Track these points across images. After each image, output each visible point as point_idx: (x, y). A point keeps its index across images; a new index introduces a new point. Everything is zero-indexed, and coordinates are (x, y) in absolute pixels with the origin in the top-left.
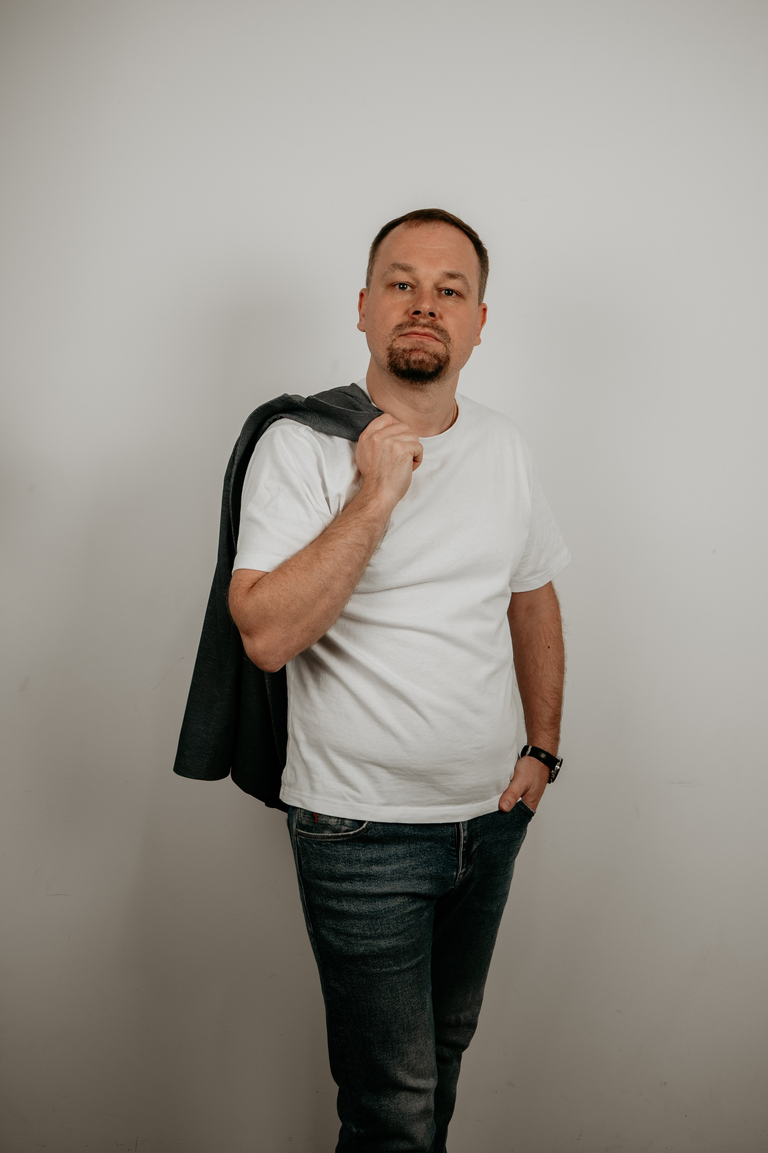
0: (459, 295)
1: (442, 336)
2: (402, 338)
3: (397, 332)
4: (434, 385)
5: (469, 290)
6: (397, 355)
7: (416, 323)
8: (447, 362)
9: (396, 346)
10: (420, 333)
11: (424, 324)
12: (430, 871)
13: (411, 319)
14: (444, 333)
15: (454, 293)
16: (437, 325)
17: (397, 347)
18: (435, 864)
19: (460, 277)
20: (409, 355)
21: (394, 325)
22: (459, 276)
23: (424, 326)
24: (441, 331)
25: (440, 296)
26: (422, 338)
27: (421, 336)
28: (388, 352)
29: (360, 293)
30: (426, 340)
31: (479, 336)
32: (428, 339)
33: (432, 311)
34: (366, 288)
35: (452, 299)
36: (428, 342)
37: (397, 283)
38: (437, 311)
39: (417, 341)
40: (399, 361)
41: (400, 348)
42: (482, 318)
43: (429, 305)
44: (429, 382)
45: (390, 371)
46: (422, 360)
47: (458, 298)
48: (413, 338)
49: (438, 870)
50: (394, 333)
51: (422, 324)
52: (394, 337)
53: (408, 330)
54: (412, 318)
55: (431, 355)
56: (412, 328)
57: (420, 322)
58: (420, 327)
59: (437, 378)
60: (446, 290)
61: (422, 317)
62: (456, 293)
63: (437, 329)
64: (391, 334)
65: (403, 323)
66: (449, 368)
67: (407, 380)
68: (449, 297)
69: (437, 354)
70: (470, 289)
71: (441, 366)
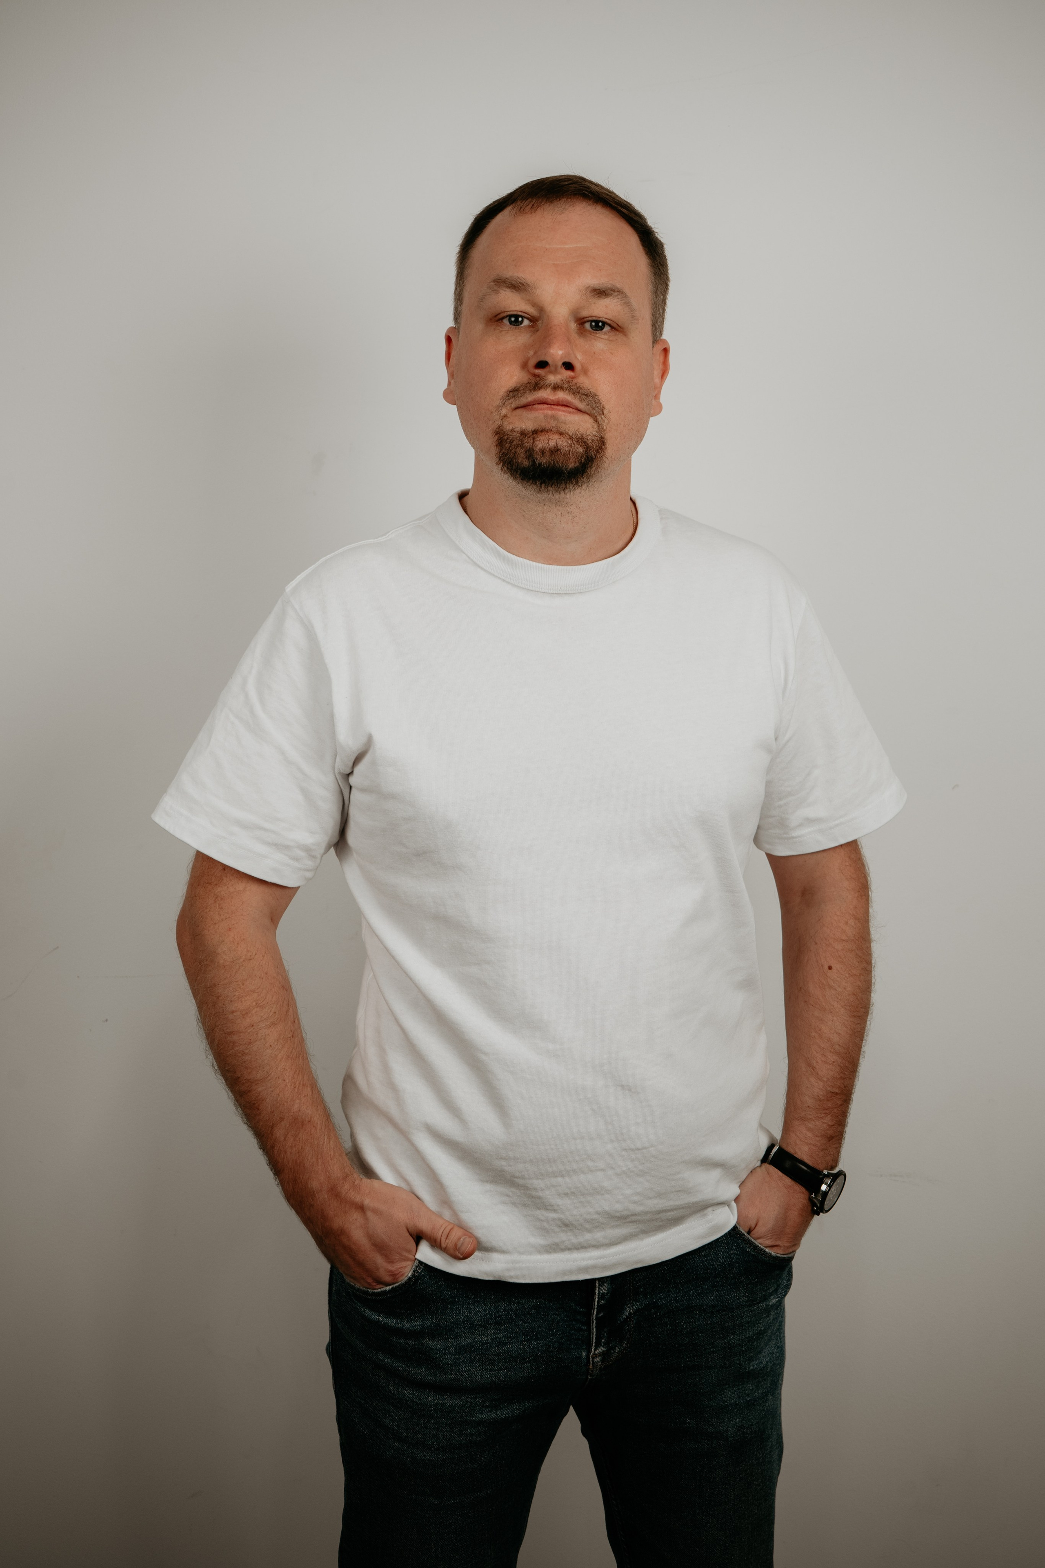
0: (616, 328)
1: (587, 405)
2: (519, 411)
3: (510, 401)
4: (580, 493)
5: (633, 317)
6: (511, 442)
7: (542, 383)
8: (601, 448)
9: (508, 427)
10: (549, 402)
11: (554, 384)
12: (534, 1348)
13: (532, 378)
14: (590, 398)
15: (606, 325)
16: (578, 385)
17: (511, 428)
18: (543, 1336)
19: (616, 294)
20: (532, 441)
21: (504, 390)
22: (614, 291)
23: (556, 388)
24: (586, 395)
25: (581, 331)
26: (553, 409)
27: (552, 406)
28: (496, 437)
29: (445, 335)
30: (561, 413)
31: (659, 398)
32: (564, 411)
33: (567, 360)
34: (455, 326)
35: (603, 337)
36: (565, 416)
37: (505, 314)
38: (578, 360)
39: (546, 416)
40: (515, 452)
41: (515, 430)
42: (661, 367)
43: (560, 349)
44: (571, 487)
45: (502, 470)
46: (555, 447)
47: (613, 333)
48: (537, 410)
49: (549, 1347)
50: (504, 404)
51: (552, 385)
52: (504, 411)
53: (530, 397)
54: (535, 375)
55: (571, 438)
56: (536, 393)
57: (548, 382)
58: (549, 391)
59: (585, 478)
60: (592, 321)
61: (551, 372)
62: (610, 325)
63: (578, 393)
64: (498, 407)
65: (519, 386)
66: (605, 459)
67: (531, 487)
68: (598, 332)
69: (583, 437)
70: (634, 315)
71: (591, 456)
